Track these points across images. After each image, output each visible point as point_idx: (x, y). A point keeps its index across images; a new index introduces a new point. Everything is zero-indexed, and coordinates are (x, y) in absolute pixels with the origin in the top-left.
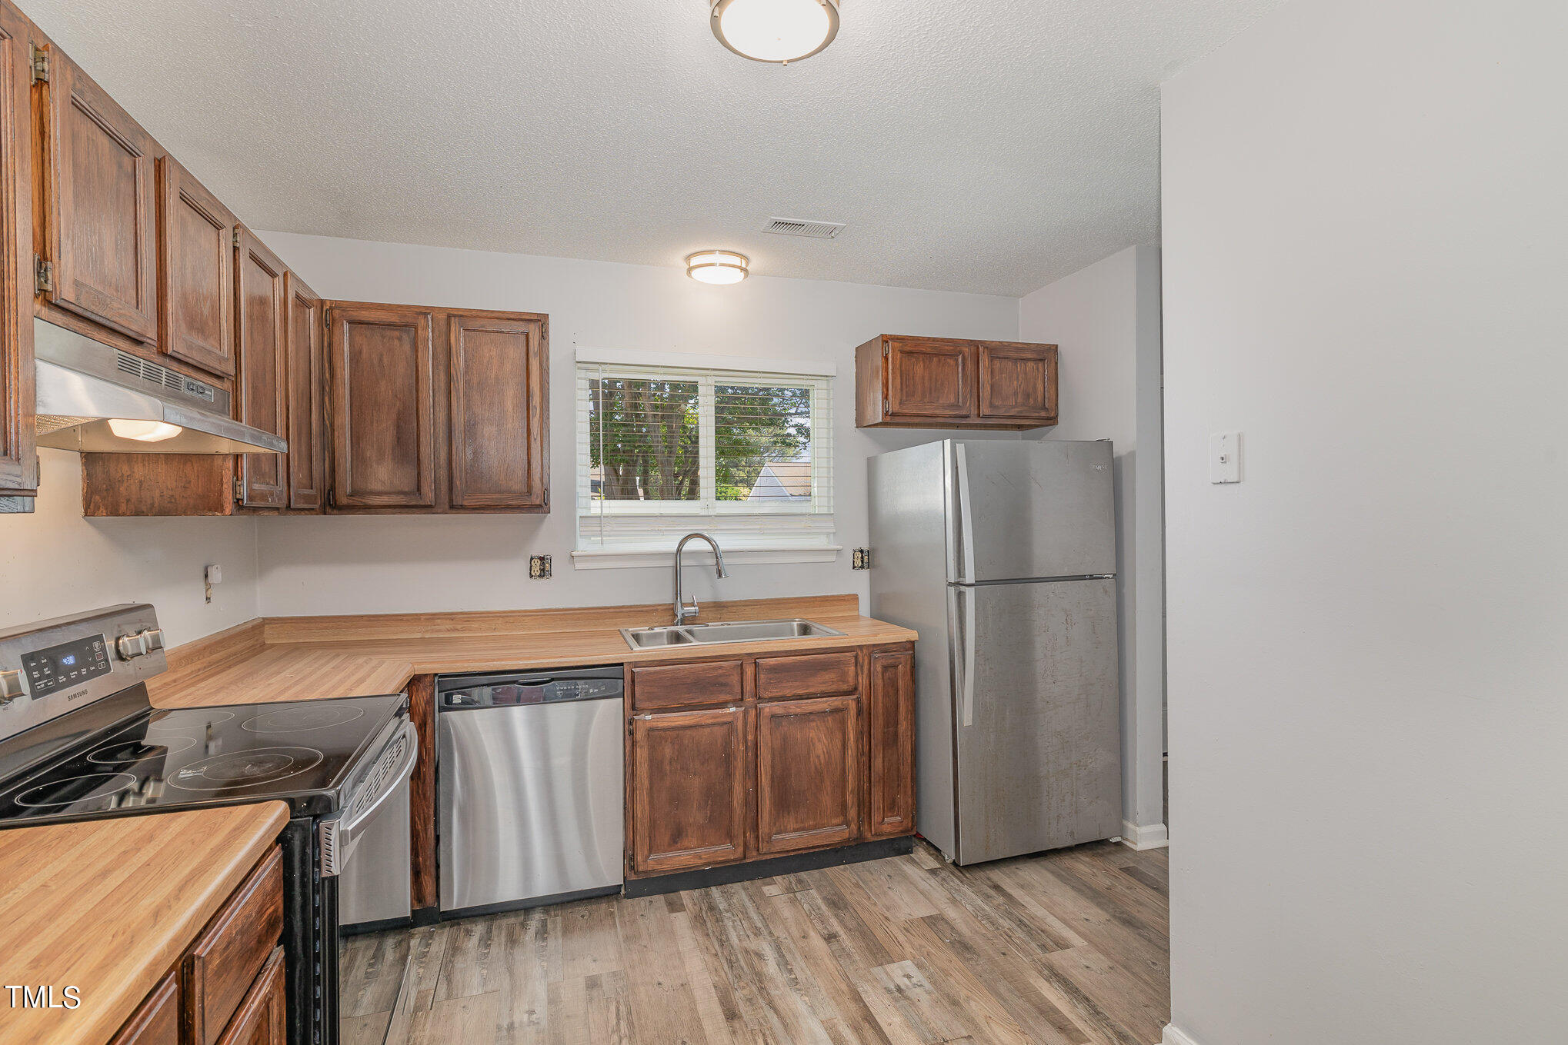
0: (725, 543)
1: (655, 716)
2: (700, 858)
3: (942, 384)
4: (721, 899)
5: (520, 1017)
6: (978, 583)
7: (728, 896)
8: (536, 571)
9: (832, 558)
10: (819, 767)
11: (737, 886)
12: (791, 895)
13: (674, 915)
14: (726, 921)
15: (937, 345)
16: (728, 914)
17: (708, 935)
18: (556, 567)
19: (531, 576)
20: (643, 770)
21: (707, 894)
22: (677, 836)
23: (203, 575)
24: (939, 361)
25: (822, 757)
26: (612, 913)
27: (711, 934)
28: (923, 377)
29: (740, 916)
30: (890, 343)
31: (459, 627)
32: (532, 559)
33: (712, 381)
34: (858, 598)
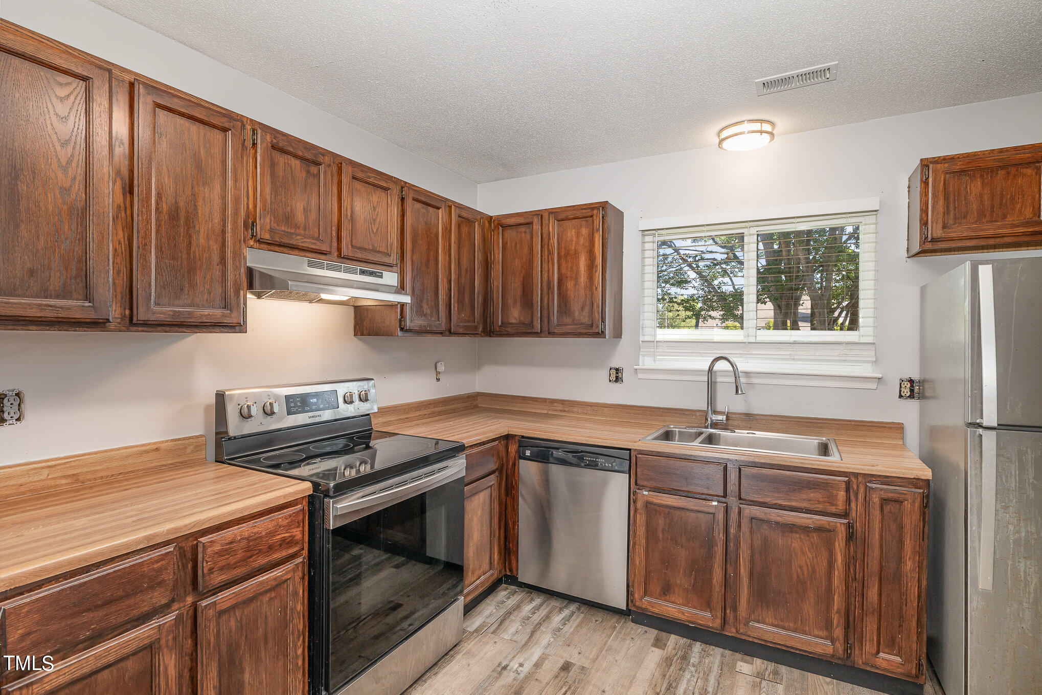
0: (742, 366)
1: (651, 493)
2: (683, 614)
3: (1013, 199)
4: (697, 655)
5: (514, 665)
6: (1001, 427)
7: (704, 655)
8: (613, 378)
9: (873, 386)
10: (801, 576)
11: (718, 651)
12: (758, 680)
13: (654, 649)
14: (687, 673)
15: (1004, 156)
16: (693, 669)
17: (665, 676)
18: (626, 376)
19: (610, 381)
20: (641, 531)
21: (690, 646)
22: (666, 590)
23: (434, 367)
24: (1008, 173)
25: (805, 569)
26: (615, 627)
27: (667, 677)
28: (981, 195)
29: (701, 675)
30: (931, 166)
31: (567, 409)
32: (611, 369)
33: (754, 231)
34: (903, 428)
